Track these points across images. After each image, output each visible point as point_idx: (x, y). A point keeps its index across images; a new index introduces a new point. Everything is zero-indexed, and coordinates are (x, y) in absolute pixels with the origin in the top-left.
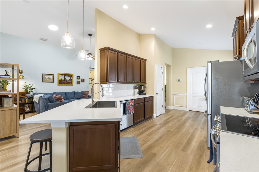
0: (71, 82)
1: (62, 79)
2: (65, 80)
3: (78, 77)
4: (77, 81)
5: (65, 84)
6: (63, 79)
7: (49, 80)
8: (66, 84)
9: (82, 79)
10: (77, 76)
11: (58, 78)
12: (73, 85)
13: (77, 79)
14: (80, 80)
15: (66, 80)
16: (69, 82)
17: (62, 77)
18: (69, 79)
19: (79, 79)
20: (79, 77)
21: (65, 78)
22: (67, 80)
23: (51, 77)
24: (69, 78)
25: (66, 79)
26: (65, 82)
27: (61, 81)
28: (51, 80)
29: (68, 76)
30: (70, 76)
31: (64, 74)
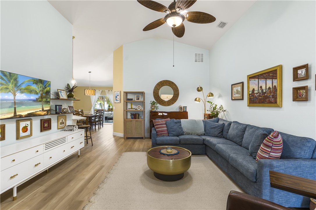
1: (254, 89)
2: (260, 91)
3: (302, 72)
4: (295, 89)
5: (259, 103)
6: (256, 88)
7: (237, 95)
8: (263, 103)
11: (248, 88)
12: (280, 106)
14: (311, 83)
15: (262, 90)
16: (269, 97)
17: (254, 85)
18: (267, 88)
20: (304, 70)
21: (259, 87)
22: (264, 91)
23: (239, 88)
24: (269, 83)
25: (261, 87)
26: (260, 96)
27: (252, 96)
28: (240, 95)
29: (267, 76)
30: (271, 75)
31: (258, 75)
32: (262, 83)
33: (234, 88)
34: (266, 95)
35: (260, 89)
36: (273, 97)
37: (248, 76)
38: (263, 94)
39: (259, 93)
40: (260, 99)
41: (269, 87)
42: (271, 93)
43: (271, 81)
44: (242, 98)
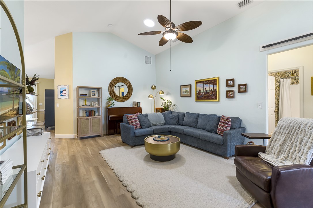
0: (214, 95)
1: (200, 90)
2: (205, 91)
3: (230, 83)
4: (227, 92)
5: (205, 99)
6: (202, 90)
7: (186, 94)
8: (207, 99)
9: (239, 86)
10: (227, 81)
11: (196, 89)
12: (218, 101)
13: (228, 86)
14: (236, 89)
15: (207, 91)
16: (211, 96)
17: (200, 87)
18: (210, 90)
19: (233, 86)
20: (231, 82)
21: (204, 88)
22: (208, 92)
23: (188, 89)
24: (211, 87)
25: (206, 89)
26: (205, 95)
27: (199, 94)
28: (188, 94)
29: (210, 82)
30: (212, 82)
31: (203, 81)
32: (206, 87)
33: (183, 88)
34: (209, 94)
35: (204, 90)
36: (214, 96)
37: (195, 81)
38: (207, 94)
39: (204, 92)
40: (205, 97)
41: (211, 89)
42: (212, 93)
43: (213, 86)
44: (190, 96)
